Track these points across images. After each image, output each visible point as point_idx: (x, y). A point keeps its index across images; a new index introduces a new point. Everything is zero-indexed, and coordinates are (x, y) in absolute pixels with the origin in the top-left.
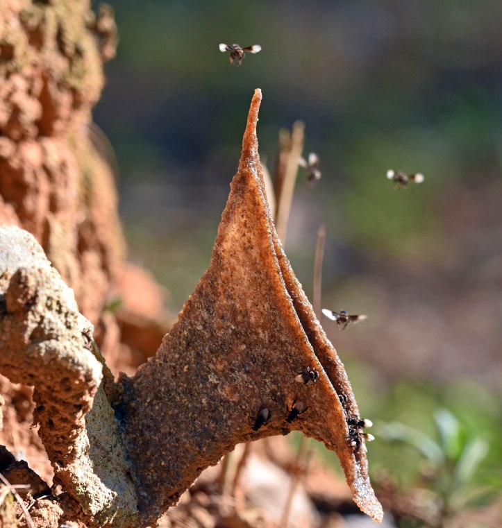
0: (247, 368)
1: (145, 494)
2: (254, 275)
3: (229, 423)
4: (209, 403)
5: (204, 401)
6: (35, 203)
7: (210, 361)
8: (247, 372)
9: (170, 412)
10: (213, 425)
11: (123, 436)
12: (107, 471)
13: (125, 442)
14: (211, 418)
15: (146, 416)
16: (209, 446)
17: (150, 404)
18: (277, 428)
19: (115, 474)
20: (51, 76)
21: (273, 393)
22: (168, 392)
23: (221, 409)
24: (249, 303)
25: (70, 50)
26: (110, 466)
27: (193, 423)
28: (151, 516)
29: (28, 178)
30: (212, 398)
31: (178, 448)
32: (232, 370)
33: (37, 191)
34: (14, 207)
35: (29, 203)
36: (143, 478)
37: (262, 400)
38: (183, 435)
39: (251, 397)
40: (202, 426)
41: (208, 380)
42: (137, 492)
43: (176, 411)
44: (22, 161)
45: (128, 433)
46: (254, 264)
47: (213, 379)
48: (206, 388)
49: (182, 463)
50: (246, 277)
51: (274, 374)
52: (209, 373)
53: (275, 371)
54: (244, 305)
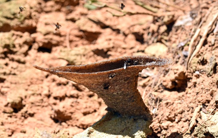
0: (115, 85)
1: (142, 116)
2: (88, 78)
3: (129, 92)
4: (122, 96)
5: (121, 97)
6: (55, 40)
7: (110, 93)
8: (116, 86)
9: (121, 105)
10: (129, 96)
11: (123, 117)
12: (131, 130)
13: (125, 116)
14: (126, 96)
15: (120, 109)
16: (134, 98)
17: (117, 108)
18: (136, 79)
19: (133, 127)
20: (19, 25)
21: (125, 80)
22: (115, 103)
23: (124, 93)
24: (96, 81)
25: (12, 17)
26: (130, 128)
27: (126, 101)
28: (149, 117)
29: (46, 41)
30: (121, 95)
31: (132, 106)
32: (114, 89)
33: (51, 39)
34: (54, 47)
35: (54, 42)
36: (137, 115)
37: (126, 84)
38: (128, 104)
39: (124, 86)
40: (128, 99)
41: (115, 95)
42: (141, 119)
43: (121, 103)
44: (41, 42)
45: (123, 115)
46: (85, 78)
47: (115, 93)
48: (117, 96)
49: (137, 106)
50: (88, 80)
51: (119, 79)
52: (113, 94)
53: (118, 79)
54: (96, 82)
